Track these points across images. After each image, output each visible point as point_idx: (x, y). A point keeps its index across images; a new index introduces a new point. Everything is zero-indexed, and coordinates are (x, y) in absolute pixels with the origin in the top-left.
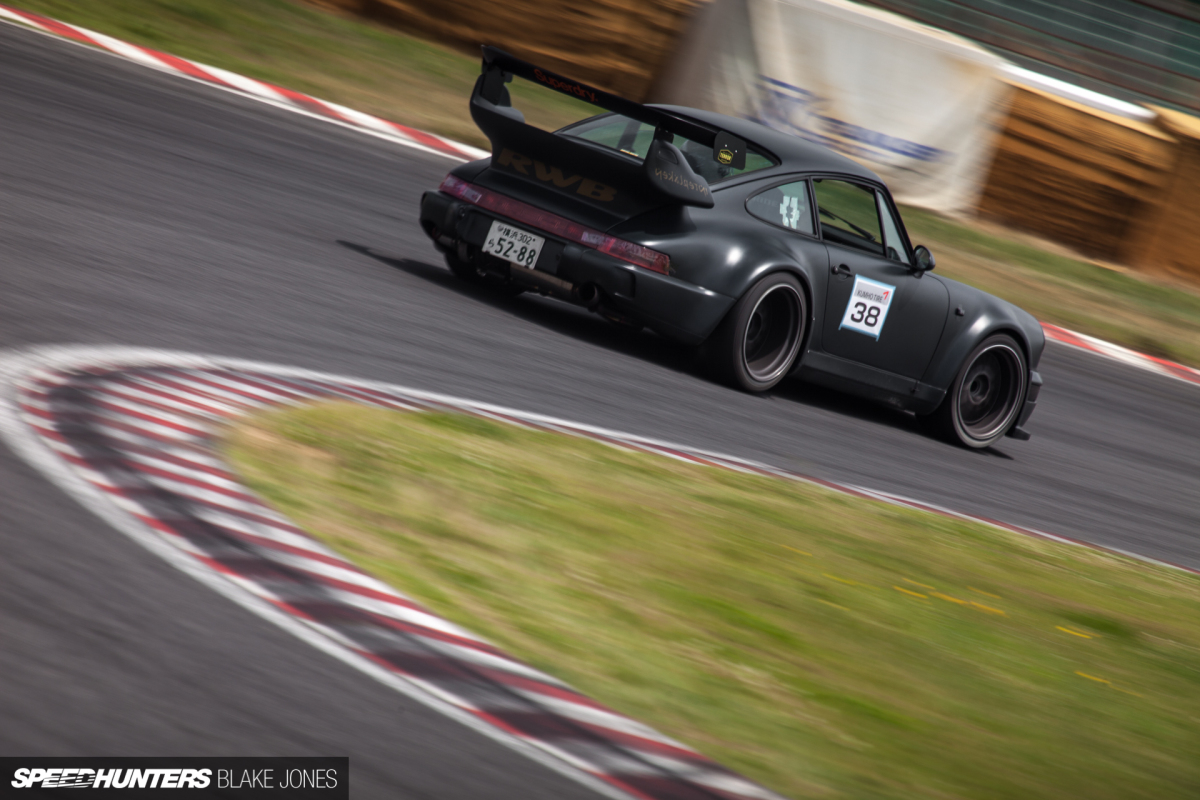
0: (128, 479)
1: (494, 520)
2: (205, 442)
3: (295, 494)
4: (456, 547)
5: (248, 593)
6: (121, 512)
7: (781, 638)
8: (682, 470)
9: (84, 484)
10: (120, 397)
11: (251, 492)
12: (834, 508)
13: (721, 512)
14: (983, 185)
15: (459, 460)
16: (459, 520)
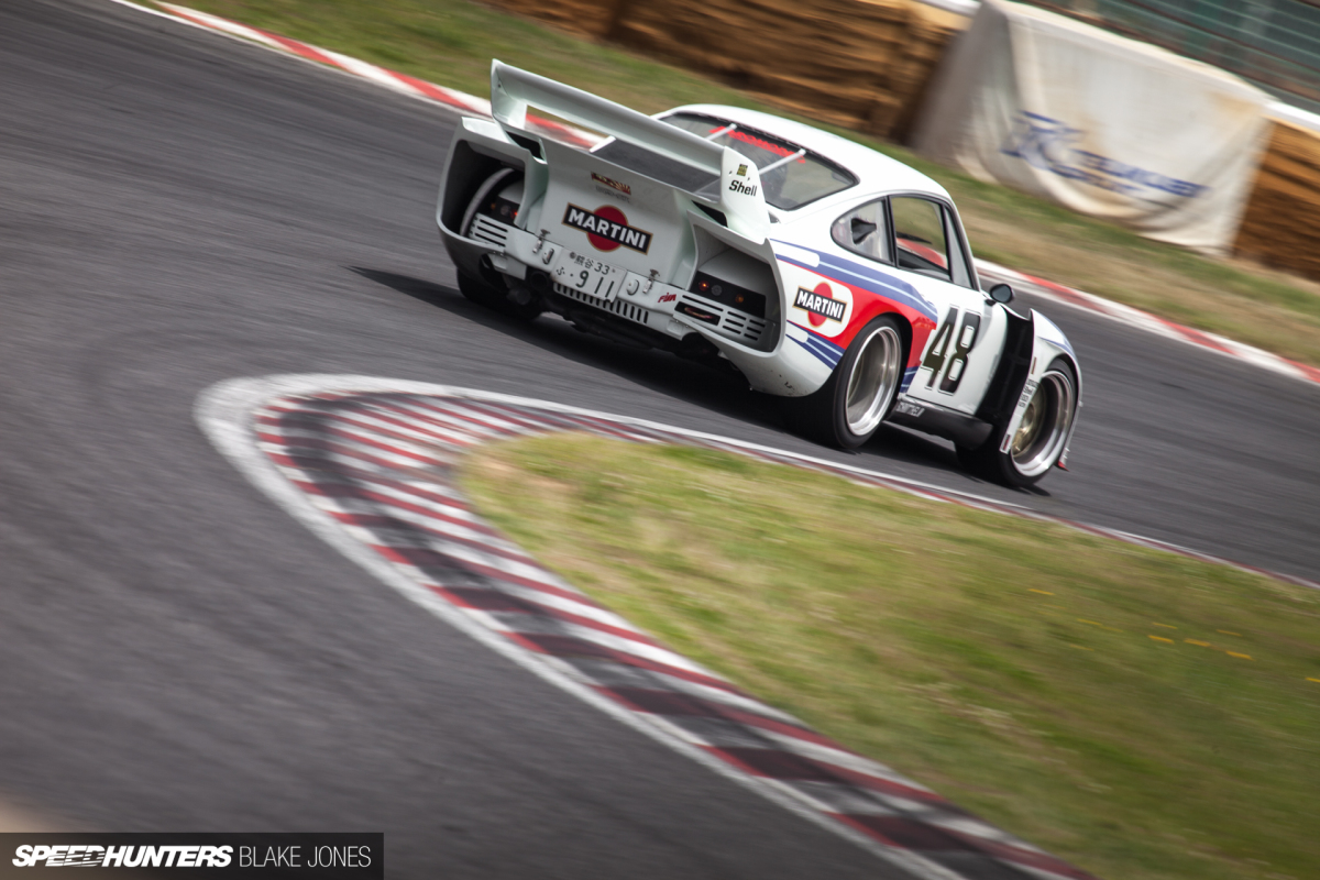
0: (362, 508)
1: (738, 557)
2: (441, 471)
3: (530, 525)
4: (690, 581)
5: (482, 625)
6: (357, 542)
7: (1024, 680)
8: (923, 506)
9: (318, 512)
10: (356, 425)
11: (486, 522)
12: (1080, 548)
13: (962, 550)
14: (1239, 222)
15: (702, 495)
16: (692, 554)
